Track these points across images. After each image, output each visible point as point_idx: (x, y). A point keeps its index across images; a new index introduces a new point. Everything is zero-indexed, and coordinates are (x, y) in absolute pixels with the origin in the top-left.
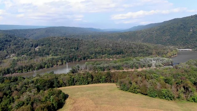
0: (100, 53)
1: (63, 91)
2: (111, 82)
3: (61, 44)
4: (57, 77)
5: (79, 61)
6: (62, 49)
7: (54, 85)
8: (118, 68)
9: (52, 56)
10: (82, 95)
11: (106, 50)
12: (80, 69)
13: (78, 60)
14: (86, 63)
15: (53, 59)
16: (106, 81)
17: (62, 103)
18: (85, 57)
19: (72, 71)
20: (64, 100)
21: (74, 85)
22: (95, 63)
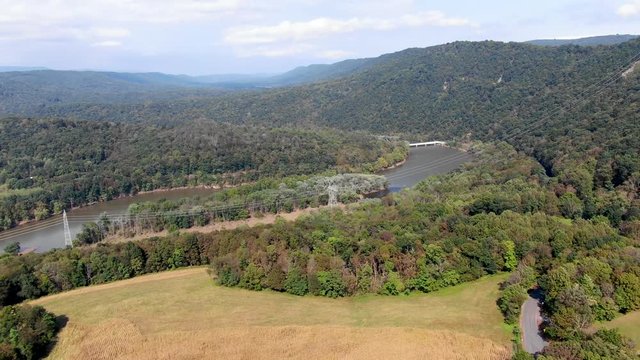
0: (180, 168)
1: (49, 310)
2: (199, 262)
3: (41, 142)
4: (29, 268)
5: (109, 199)
6: (48, 161)
7: (21, 294)
8: (233, 215)
9: (10, 187)
10: (109, 313)
11: (198, 156)
12: (111, 227)
13: (104, 196)
14: (131, 206)
15: (14, 199)
16: (186, 262)
17: (49, 342)
18: (130, 186)
19: (84, 236)
20: (54, 335)
21: (87, 285)
22: (162, 205)
